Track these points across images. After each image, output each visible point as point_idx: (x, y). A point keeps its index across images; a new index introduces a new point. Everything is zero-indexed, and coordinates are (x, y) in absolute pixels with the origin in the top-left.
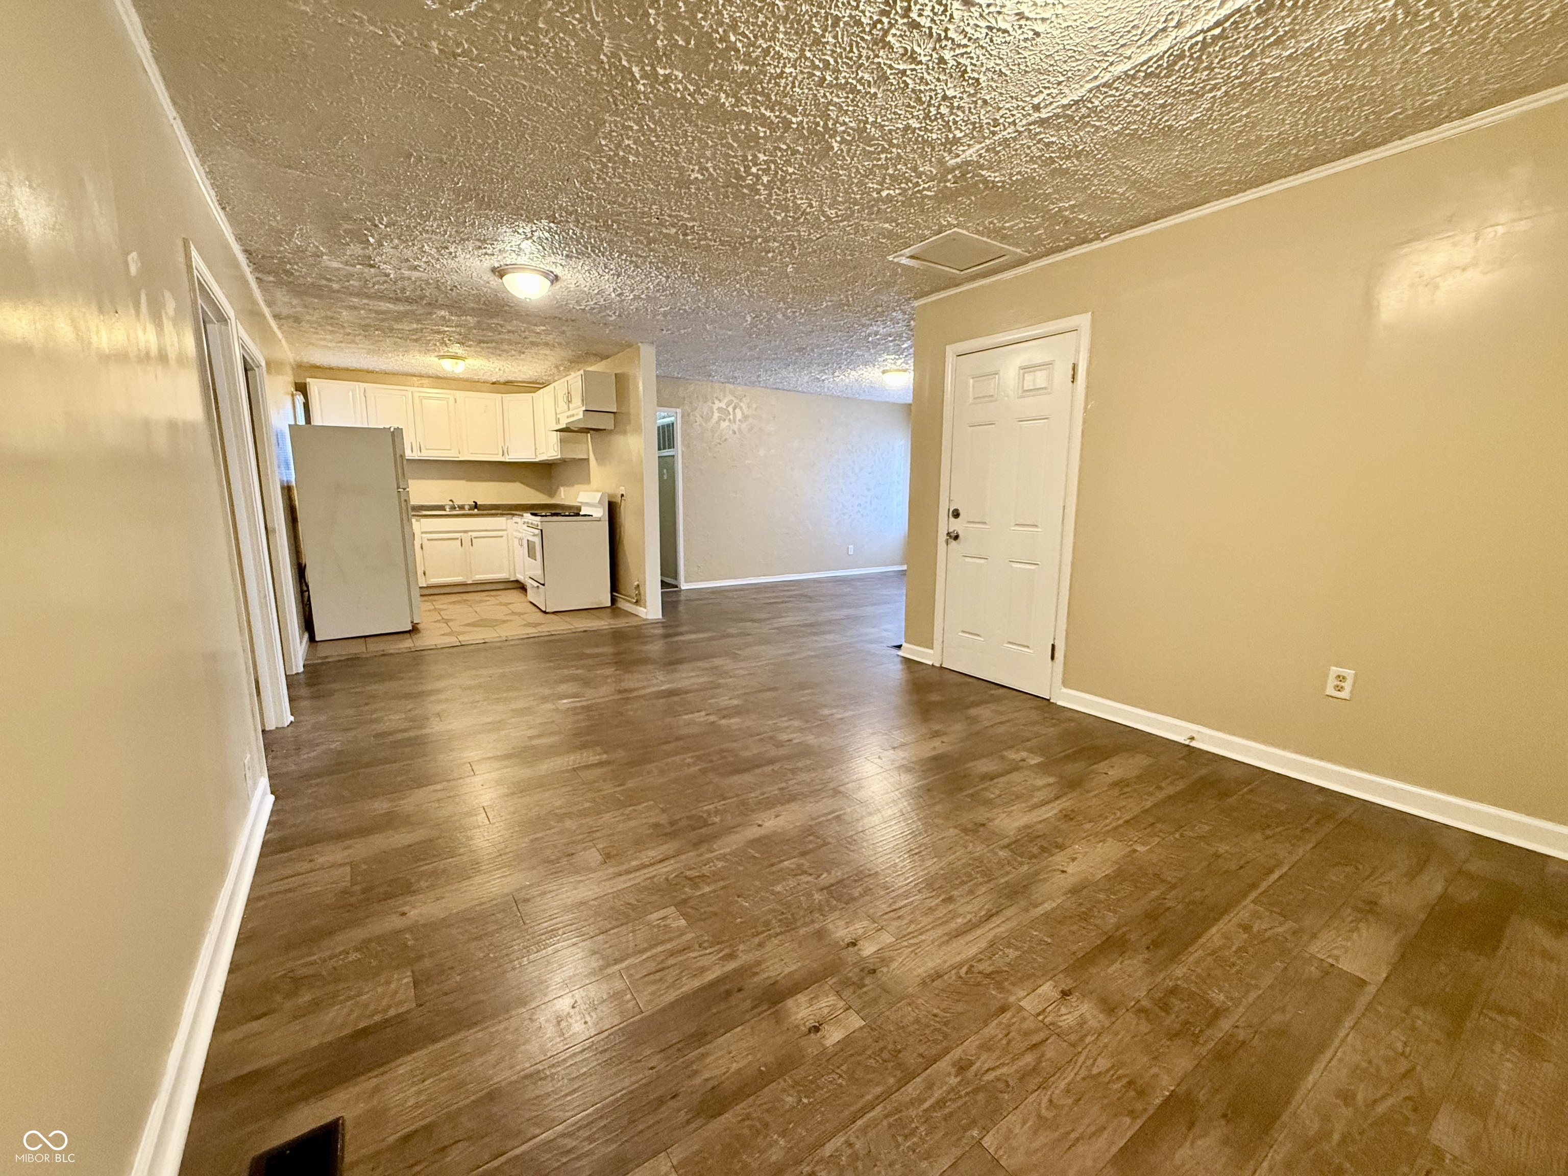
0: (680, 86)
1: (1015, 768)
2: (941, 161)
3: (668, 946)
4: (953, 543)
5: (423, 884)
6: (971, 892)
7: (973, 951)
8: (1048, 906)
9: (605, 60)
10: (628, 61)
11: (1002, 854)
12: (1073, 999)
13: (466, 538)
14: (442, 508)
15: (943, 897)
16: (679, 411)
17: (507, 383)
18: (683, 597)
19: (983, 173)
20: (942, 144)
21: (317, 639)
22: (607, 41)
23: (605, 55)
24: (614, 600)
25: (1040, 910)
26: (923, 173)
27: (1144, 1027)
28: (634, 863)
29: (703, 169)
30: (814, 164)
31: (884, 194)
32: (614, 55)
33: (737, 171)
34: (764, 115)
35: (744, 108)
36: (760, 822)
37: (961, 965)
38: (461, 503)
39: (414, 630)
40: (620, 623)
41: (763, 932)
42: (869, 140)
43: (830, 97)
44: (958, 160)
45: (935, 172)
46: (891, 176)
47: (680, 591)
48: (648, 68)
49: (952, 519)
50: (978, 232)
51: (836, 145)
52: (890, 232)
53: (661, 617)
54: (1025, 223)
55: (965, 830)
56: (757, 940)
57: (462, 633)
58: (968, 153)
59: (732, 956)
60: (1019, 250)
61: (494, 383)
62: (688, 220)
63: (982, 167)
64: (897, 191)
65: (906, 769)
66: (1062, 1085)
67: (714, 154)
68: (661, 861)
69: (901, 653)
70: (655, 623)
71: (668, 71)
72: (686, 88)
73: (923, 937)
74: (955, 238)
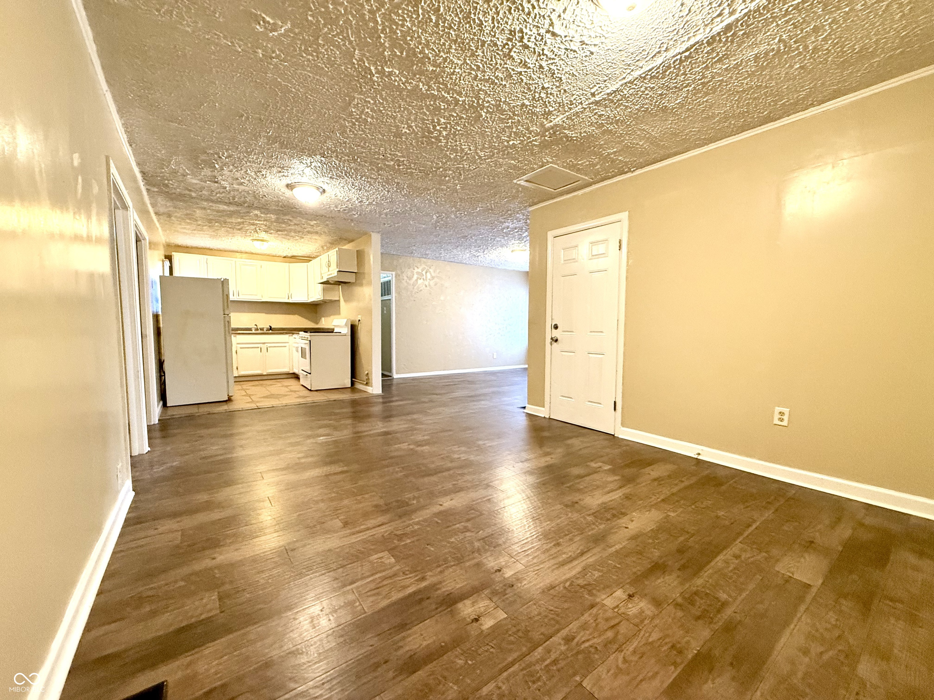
0: (397, 79)
1: (596, 471)
2: (542, 125)
3: (384, 574)
4: (555, 344)
5: (228, 541)
6: (571, 540)
7: (574, 572)
8: (618, 547)
9: (356, 62)
10: (368, 63)
11: (589, 518)
12: (636, 599)
13: (264, 347)
14: (250, 329)
15: (554, 542)
16: (394, 273)
17: (293, 257)
18: (395, 382)
19: (566, 131)
20: (542, 115)
21: (168, 405)
22: (357, 52)
23: (356, 59)
24: (353, 383)
25: (613, 549)
26: (532, 131)
27: (680, 614)
28: (362, 527)
29: (409, 127)
30: (472, 125)
31: (511, 143)
32: (361, 60)
33: (429, 128)
34: (443, 96)
35: (433, 92)
36: (441, 503)
37: (567, 580)
38: (262, 327)
39: (229, 400)
40: (356, 396)
41: (443, 565)
42: (502, 111)
43: (480, 86)
44: (552, 124)
45: (539, 131)
46: (515, 133)
47: (393, 379)
48: (380, 68)
49: (553, 330)
50: (564, 167)
51: (484, 114)
52: (515, 166)
53: (381, 392)
54: (589, 161)
55: (567, 506)
56: (439, 569)
57: (258, 402)
58: (557, 120)
59: (423, 579)
60: (586, 178)
61: (284, 257)
62: (400, 157)
63: (565, 128)
64: (518, 142)
65: (530, 473)
66: (631, 649)
67: (416, 118)
68: (379, 526)
69: (525, 411)
70: (378, 396)
71: (391, 70)
72: (401, 80)
73: (542, 566)
74: (551, 170)
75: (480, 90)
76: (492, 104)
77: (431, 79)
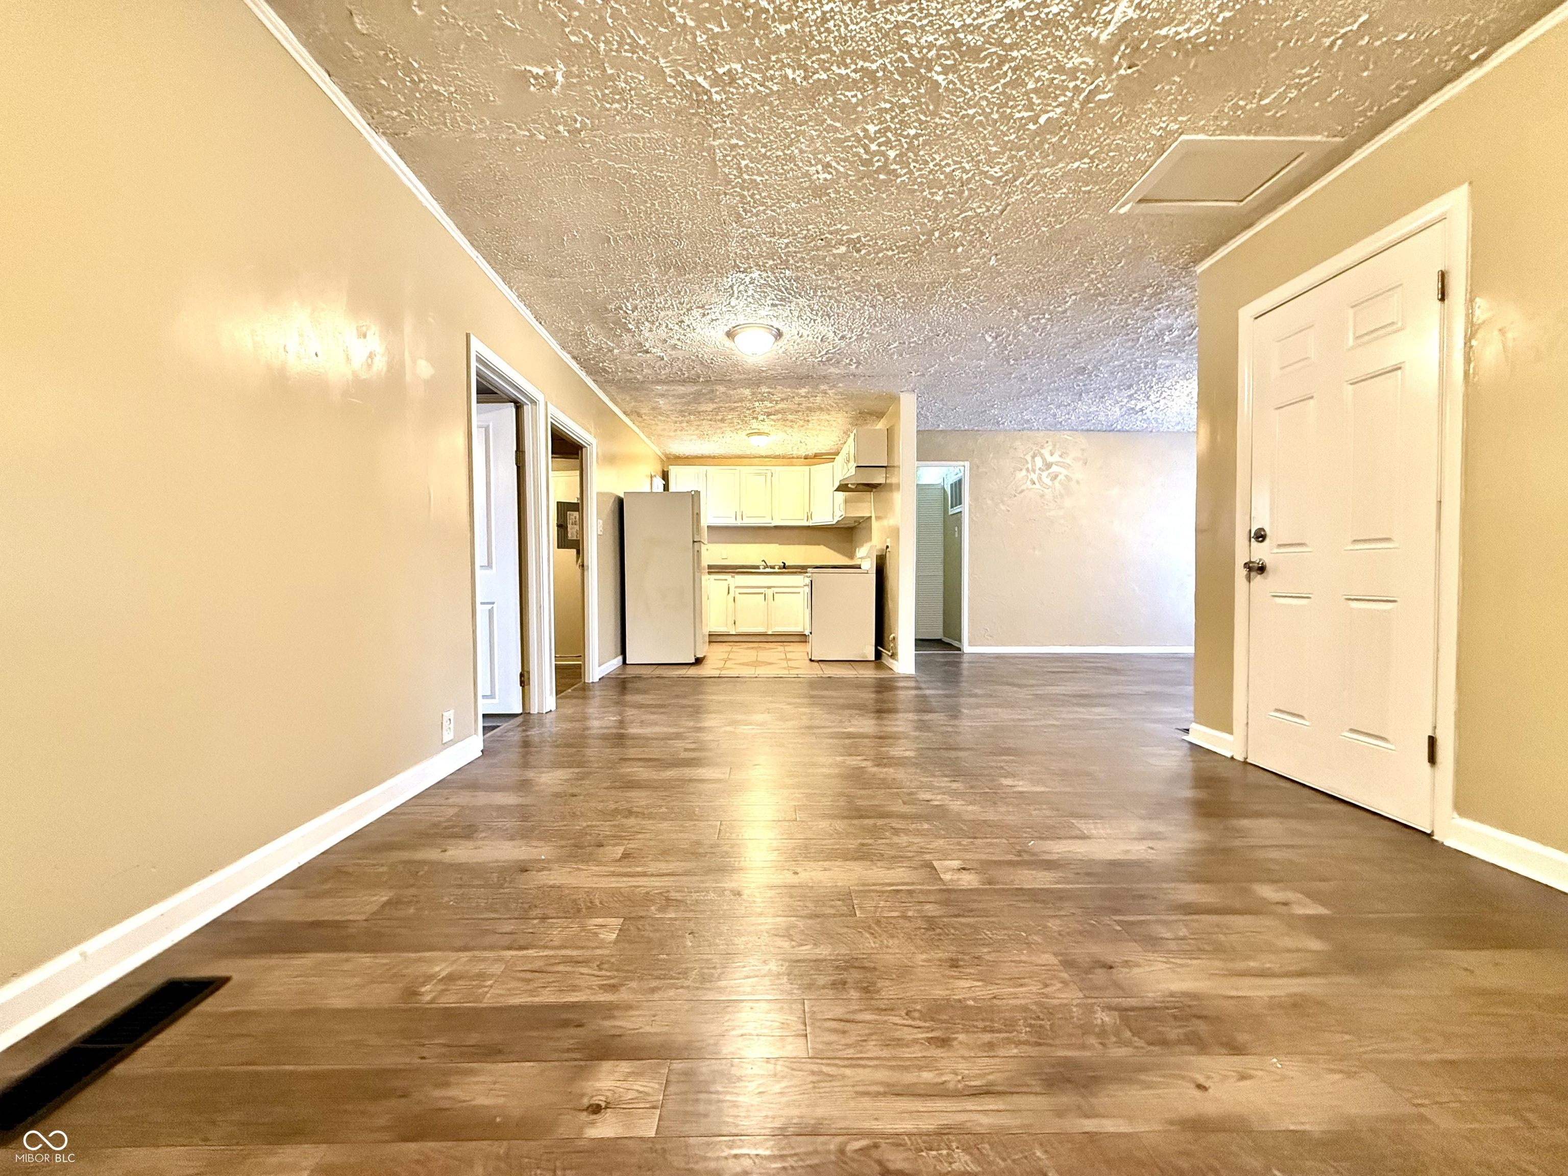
3: (575, 953)
4: (1258, 579)
9: (674, 82)
10: (691, 74)
13: (769, 592)
16: (967, 464)
18: (965, 659)
21: (628, 662)
22: (662, 61)
23: (670, 76)
26: (1075, 69)
30: (934, 114)
31: (1042, 120)
32: (678, 74)
33: (857, 154)
34: (840, 75)
35: (816, 77)
38: (772, 564)
39: (698, 661)
40: (882, 675)
42: (974, 53)
44: (1111, 28)
45: (1091, 62)
46: (1036, 91)
47: (964, 653)
48: (709, 73)
49: (1254, 543)
50: (1225, 131)
51: (940, 78)
52: (1088, 172)
53: (913, 673)
54: (1299, 87)
58: (1118, 14)
68: (663, 875)
69: (1189, 738)
70: (908, 677)
74: (1191, 153)
75: (897, 26)
76: (942, 47)
77: (797, 50)
